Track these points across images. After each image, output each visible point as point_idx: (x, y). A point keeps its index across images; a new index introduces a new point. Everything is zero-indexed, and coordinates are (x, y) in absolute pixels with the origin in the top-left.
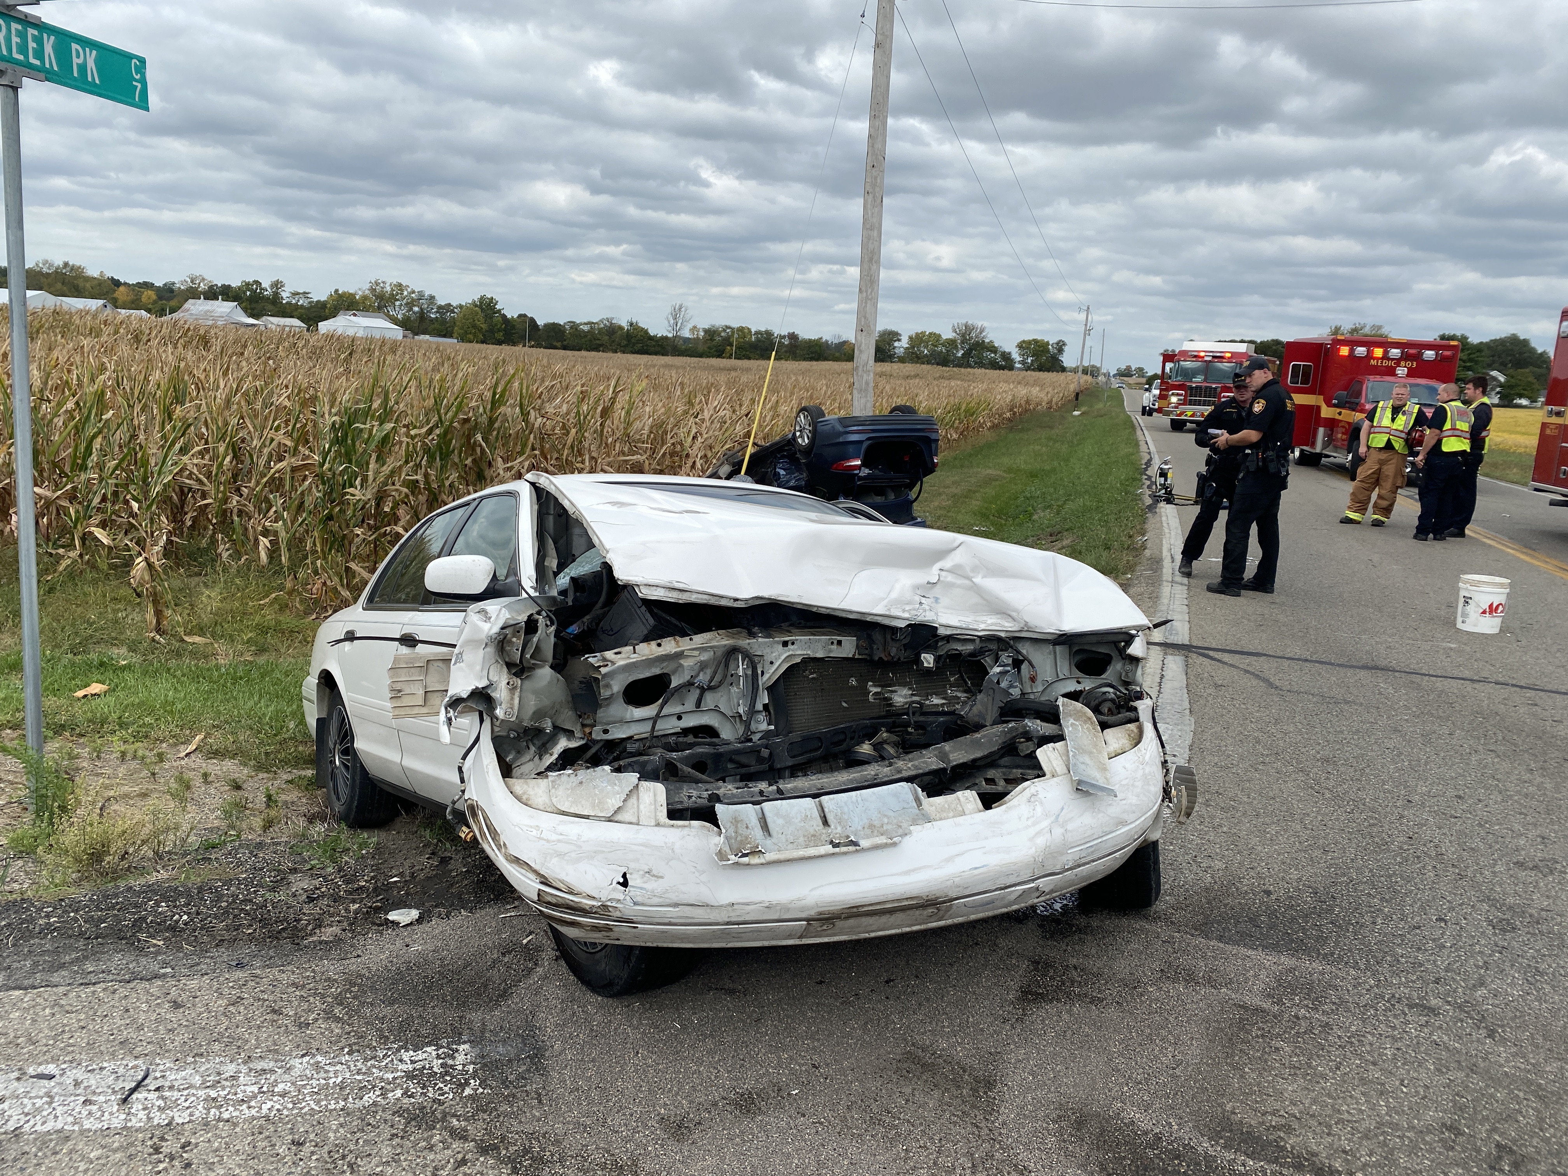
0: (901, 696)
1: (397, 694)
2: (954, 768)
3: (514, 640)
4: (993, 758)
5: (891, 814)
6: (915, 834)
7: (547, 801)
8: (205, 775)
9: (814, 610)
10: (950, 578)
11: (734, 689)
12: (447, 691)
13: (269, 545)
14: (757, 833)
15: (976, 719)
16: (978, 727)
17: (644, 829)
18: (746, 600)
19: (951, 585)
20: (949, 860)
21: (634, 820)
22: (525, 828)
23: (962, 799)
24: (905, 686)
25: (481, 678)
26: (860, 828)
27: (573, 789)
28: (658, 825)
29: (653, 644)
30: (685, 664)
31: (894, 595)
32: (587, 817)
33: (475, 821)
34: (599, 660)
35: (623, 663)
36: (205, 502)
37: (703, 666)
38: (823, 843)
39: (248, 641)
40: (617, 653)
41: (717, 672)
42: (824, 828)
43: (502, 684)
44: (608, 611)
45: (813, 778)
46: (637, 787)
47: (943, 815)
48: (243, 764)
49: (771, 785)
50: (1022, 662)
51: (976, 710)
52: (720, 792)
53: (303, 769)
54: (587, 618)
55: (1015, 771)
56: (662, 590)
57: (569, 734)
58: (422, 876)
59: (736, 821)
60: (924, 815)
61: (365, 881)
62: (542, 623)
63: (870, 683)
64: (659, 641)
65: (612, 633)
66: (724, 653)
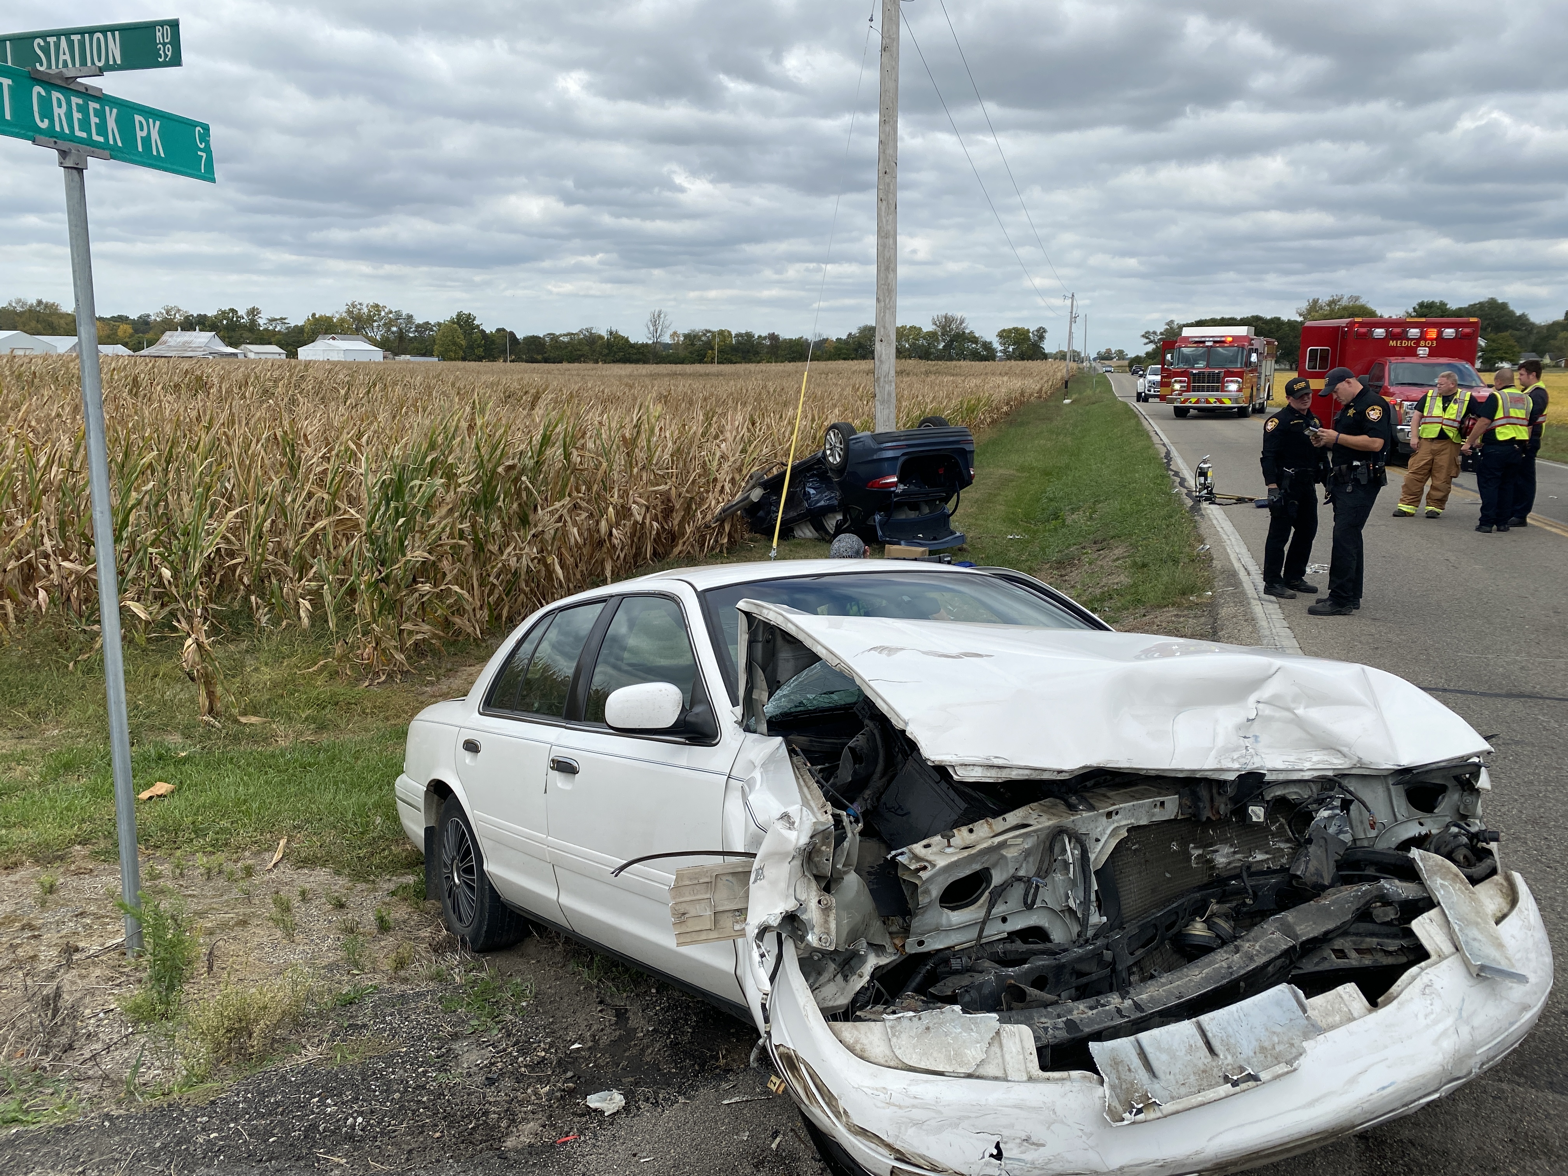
0: (1224, 856)
1: (681, 917)
2: (1303, 944)
3: (824, 848)
4: (1346, 927)
5: (1278, 1029)
6: (1309, 1052)
7: (888, 1052)
8: (303, 893)
9: (1142, 773)
10: (1267, 711)
11: (1059, 877)
12: (742, 912)
13: (310, 607)
14: (1142, 1075)
15: (1314, 879)
16: (1318, 890)
17: (1017, 1087)
18: (1072, 771)
19: (1270, 719)
20: (1353, 1080)
21: (1000, 1074)
22: (869, 1092)
23: (1346, 997)
24: (1226, 843)
25: (787, 897)
26: (1251, 1054)
27: (919, 1036)
28: (1030, 1079)
29: (964, 830)
30: (1009, 855)
31: (1220, 742)
32: (941, 1074)
33: (794, 1076)
34: (911, 859)
35: (941, 862)
36: (234, 562)
37: (1027, 853)
38: (1218, 1079)
39: (307, 719)
40: (927, 846)
41: (1041, 861)
42: (1213, 1060)
43: (813, 904)
44: (889, 782)
45: (1163, 980)
46: (998, 1033)
47: (1330, 1020)
48: (338, 873)
49: (1123, 998)
50: (1351, 802)
51: (1312, 868)
52: (1075, 1016)
53: (403, 874)
54: (867, 793)
55: (1368, 939)
56: (979, 769)
57: (878, 949)
58: (605, 1040)
59: (1116, 1063)
60: (1313, 1025)
61: (544, 1050)
62: (846, 820)
63: (1192, 845)
64: (971, 826)
65: (901, 813)
66: (1048, 834)
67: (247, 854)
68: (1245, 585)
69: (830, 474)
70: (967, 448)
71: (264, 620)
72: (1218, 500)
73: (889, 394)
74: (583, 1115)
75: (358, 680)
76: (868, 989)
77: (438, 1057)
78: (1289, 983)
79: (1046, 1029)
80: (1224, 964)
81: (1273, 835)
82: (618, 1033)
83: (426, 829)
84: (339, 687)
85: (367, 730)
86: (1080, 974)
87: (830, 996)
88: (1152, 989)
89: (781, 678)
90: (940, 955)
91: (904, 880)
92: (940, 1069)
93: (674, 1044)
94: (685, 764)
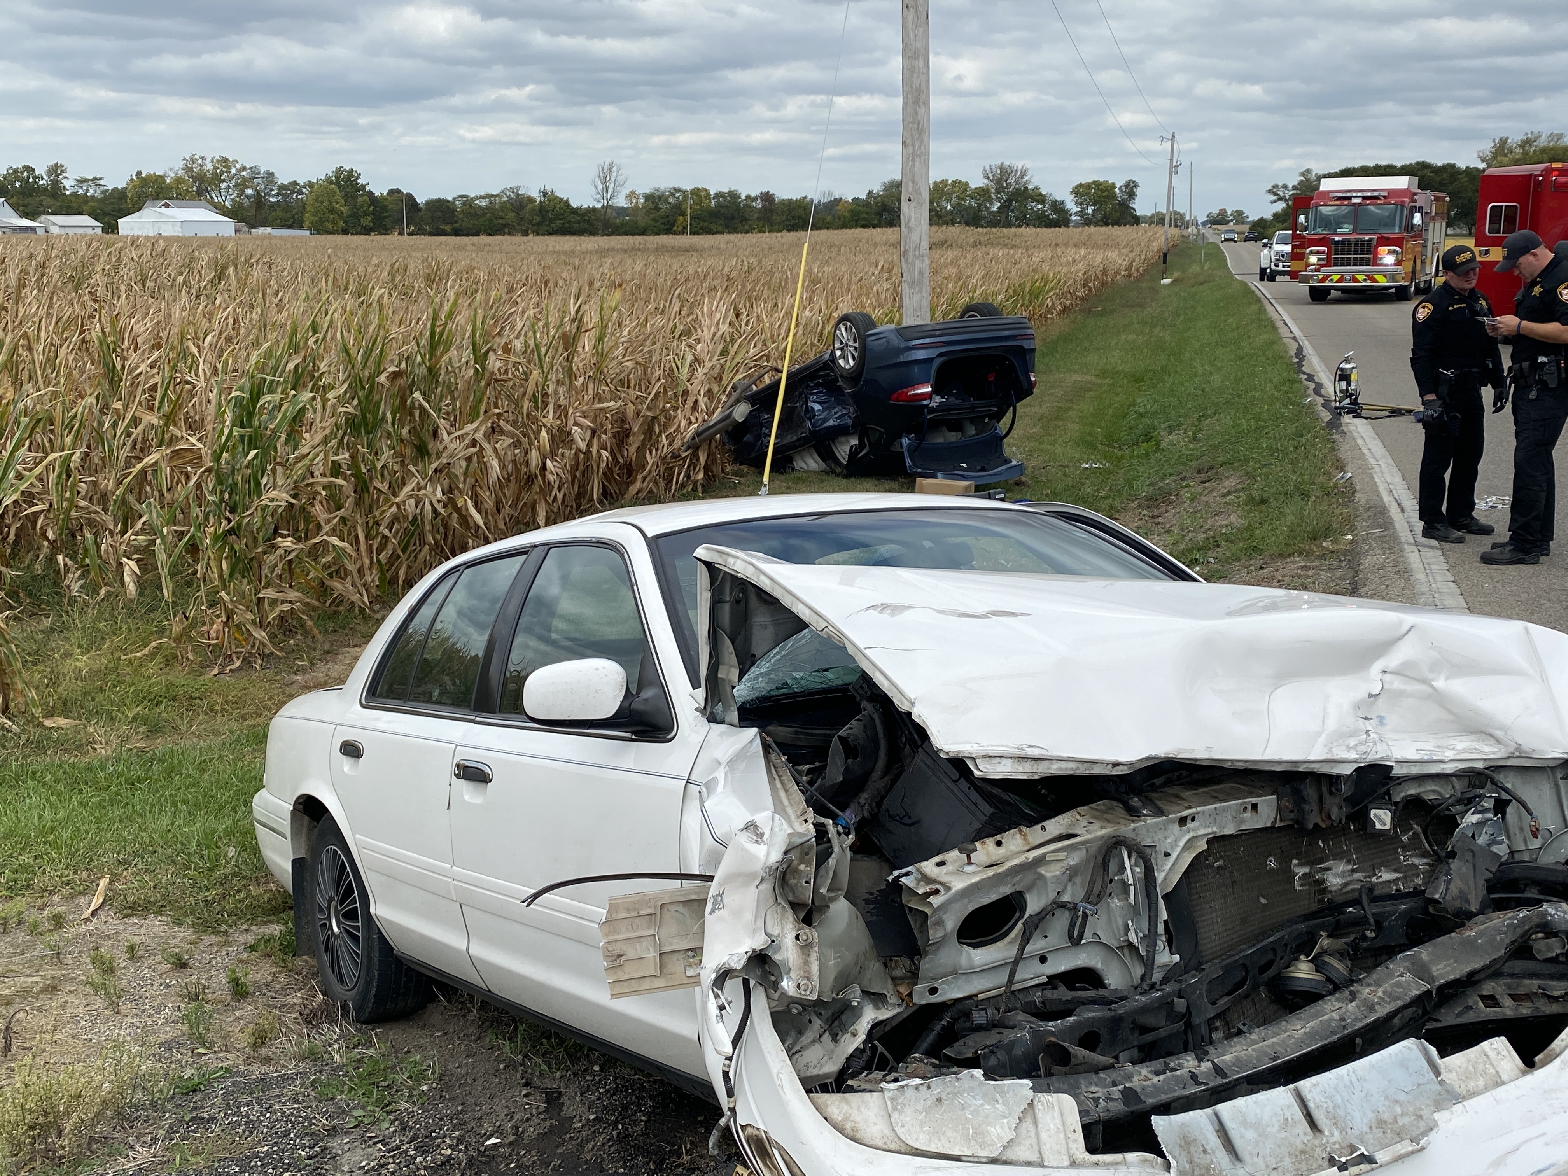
0: (1336, 875)
1: (616, 960)
2: (1441, 988)
3: (802, 867)
4: (1497, 966)
5: (1402, 1097)
6: (1442, 1125)
7: (887, 1132)
8: (131, 949)
9: (1226, 766)
10: (1396, 683)
11: (1116, 903)
12: (697, 952)
13: (137, 570)
14: (1221, 1157)
15: (1458, 904)
16: (1462, 918)
18: (1132, 764)
19: (1399, 694)
21: (1034, 1158)
23: (1492, 1055)
24: (1341, 859)
25: (755, 931)
26: (1366, 1129)
27: (928, 1110)
28: (1074, 1164)
29: (990, 842)
30: (1049, 875)
31: (1332, 724)
32: (957, 1158)
33: (765, 1164)
34: (918, 882)
35: (958, 884)
36: (34, 509)
37: (1073, 873)
38: (1320, 1162)
39: (135, 719)
40: (941, 864)
41: (1092, 882)
42: (1315, 1137)
43: (789, 939)
44: (894, 782)
45: (1254, 1036)
46: (1031, 1104)
47: (1472, 1084)
48: (178, 922)
49: (1200, 1060)
50: (1508, 802)
51: (1454, 889)
52: (1135, 1083)
53: (265, 923)
54: (864, 797)
55: (1527, 982)
56: (1009, 762)
57: (878, 999)
58: (531, 1132)
59: (1187, 1142)
60: (1448, 1091)
61: (450, 1147)
62: (832, 830)
63: (1295, 862)
64: (998, 837)
65: (910, 822)
66: (1100, 848)
67: (56, 898)
68: (1397, 525)
69: (840, 383)
70: (1027, 345)
71: (75, 587)
72: (1364, 413)
73: (921, 273)
75: (204, 667)
76: (864, 1051)
77: (310, 1158)
78: (1418, 1038)
79: (1096, 1100)
80: (1335, 1016)
81: (1405, 848)
82: (548, 1124)
83: (294, 862)
84: (179, 676)
85: (216, 733)
86: (1144, 1030)
87: (815, 1062)
88: (1239, 1048)
89: (757, 651)
90: (959, 1006)
91: (911, 909)
92: (956, 1152)
93: (623, 1137)
94: (632, 766)
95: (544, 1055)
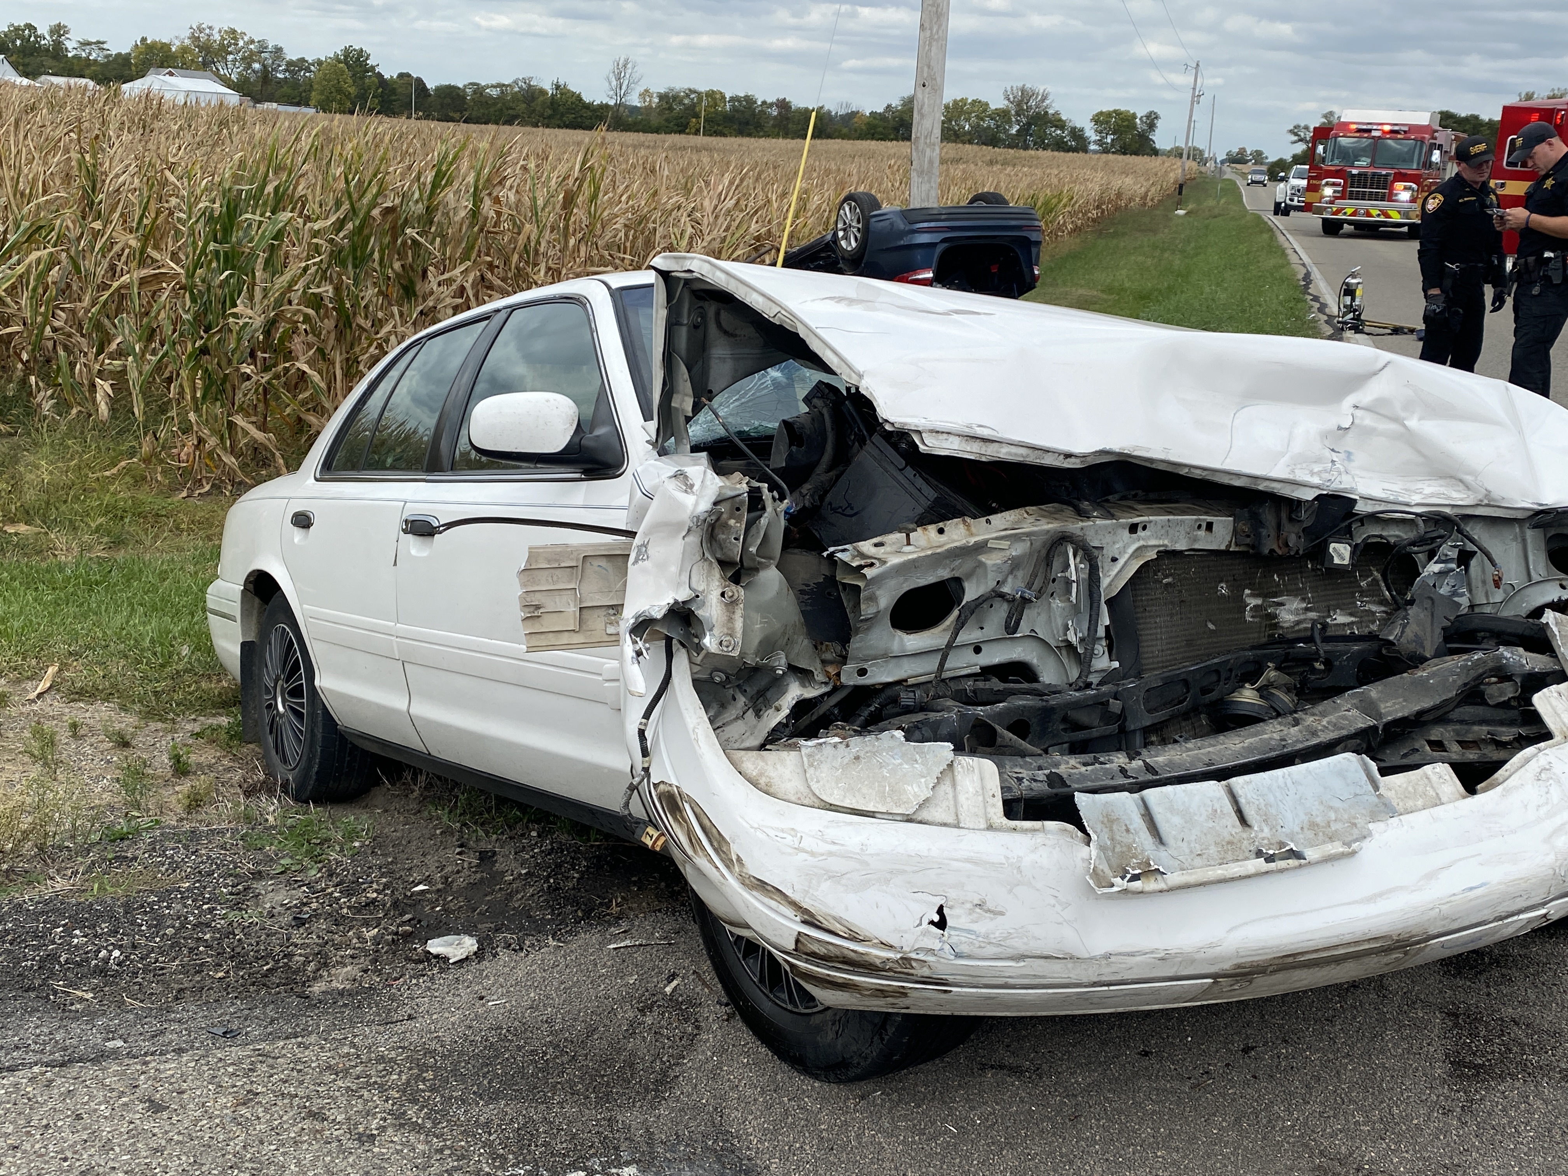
0: (1290, 612)
1: (533, 611)
2: (1388, 725)
3: (732, 522)
4: (1447, 709)
5: (1337, 804)
6: (1376, 836)
7: (802, 788)
8: (74, 726)
9: (1184, 472)
10: (1367, 420)
11: (1057, 604)
12: (617, 608)
13: (110, 390)
14: (1144, 839)
15: (1412, 647)
16: (1417, 661)
17: (970, 835)
18: (1084, 456)
19: (1370, 432)
20: (1431, 876)
21: (951, 820)
22: (772, 833)
23: (1434, 778)
24: (1296, 596)
25: (679, 585)
26: (1297, 829)
27: (844, 767)
28: (990, 828)
29: (932, 529)
30: (989, 562)
31: (1297, 447)
32: (870, 814)
33: (675, 819)
34: (854, 557)
35: (895, 560)
36: (9, 330)
37: (1015, 564)
38: (1247, 854)
39: (97, 530)
40: (880, 544)
41: (1034, 575)
42: (1244, 831)
43: (714, 597)
44: (838, 477)
45: (1190, 745)
46: (951, 765)
47: (1410, 804)
48: (124, 708)
49: (1131, 759)
50: (1473, 554)
51: (1409, 632)
52: (1062, 770)
53: (214, 715)
54: (806, 488)
55: (1476, 728)
56: (957, 440)
57: (804, 675)
58: (460, 881)
59: (1110, 820)
60: (1385, 805)
61: (376, 891)
62: (766, 495)
63: (1247, 591)
64: (941, 525)
65: (852, 512)
66: (1044, 544)
67: (2, 681)
69: (841, 265)
70: (1032, 237)
71: (47, 406)
72: (1367, 329)
73: (931, 162)
74: (421, 962)
75: (174, 489)
76: (786, 725)
77: (231, 894)
78: (1358, 753)
79: (1020, 780)
80: (1276, 736)
81: (1363, 593)
82: (478, 876)
83: (244, 645)
84: (147, 496)
85: (180, 549)
86: (1077, 727)
87: (736, 736)
88: (1172, 753)
89: (713, 386)
90: (889, 692)
91: (844, 585)
92: (870, 808)
93: (554, 890)
94: (580, 502)
95: (482, 824)
